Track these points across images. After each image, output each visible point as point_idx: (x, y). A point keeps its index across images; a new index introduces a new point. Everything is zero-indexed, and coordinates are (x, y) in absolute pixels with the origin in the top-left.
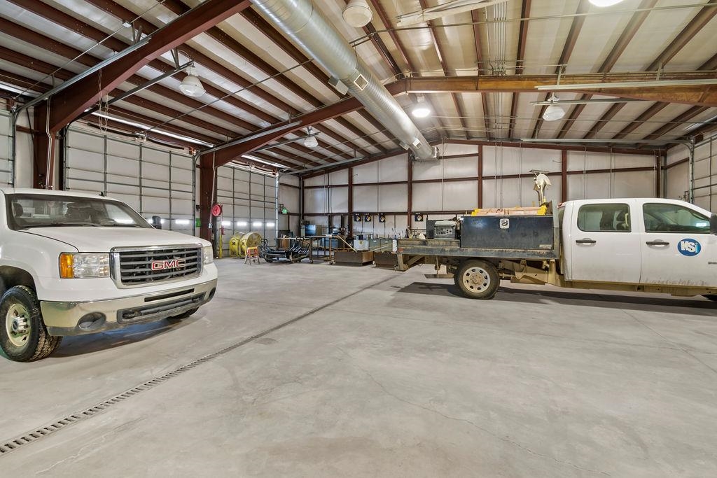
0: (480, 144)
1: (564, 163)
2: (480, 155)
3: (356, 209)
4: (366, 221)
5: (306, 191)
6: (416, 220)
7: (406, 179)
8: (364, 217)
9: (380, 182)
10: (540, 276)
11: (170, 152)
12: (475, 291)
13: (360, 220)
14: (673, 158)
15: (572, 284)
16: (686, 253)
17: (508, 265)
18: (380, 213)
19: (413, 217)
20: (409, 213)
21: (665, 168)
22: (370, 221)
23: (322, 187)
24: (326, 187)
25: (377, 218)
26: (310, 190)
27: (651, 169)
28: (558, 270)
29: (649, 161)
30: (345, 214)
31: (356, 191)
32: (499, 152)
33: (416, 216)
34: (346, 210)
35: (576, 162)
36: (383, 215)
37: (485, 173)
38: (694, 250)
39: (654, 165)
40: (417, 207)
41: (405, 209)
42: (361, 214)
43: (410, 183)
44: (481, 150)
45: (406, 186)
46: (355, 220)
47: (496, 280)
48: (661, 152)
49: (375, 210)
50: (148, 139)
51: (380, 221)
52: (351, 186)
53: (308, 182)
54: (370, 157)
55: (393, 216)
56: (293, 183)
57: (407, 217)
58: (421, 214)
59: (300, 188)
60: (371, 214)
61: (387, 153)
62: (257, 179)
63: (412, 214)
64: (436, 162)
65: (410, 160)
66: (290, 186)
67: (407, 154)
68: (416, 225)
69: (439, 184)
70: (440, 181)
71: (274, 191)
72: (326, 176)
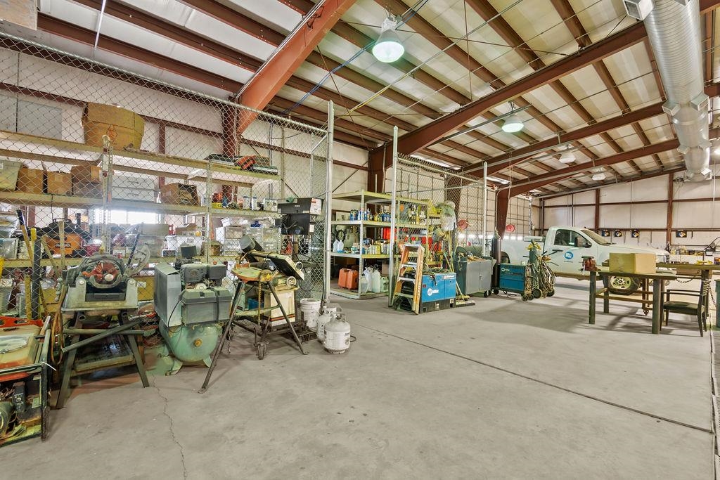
3: (604, 225)
4: (616, 236)
5: (546, 209)
6: (678, 236)
7: (665, 198)
8: (613, 233)
9: (633, 201)
13: (608, 236)
16: (568, 258)
18: (633, 229)
19: (674, 234)
20: (669, 230)
22: (621, 236)
23: (566, 206)
24: (570, 206)
25: (629, 234)
26: (551, 209)
31: (603, 210)
33: (678, 233)
34: (591, 226)
36: (635, 232)
38: (570, 257)
40: (678, 223)
41: (664, 226)
42: (609, 230)
43: (670, 202)
45: (665, 205)
49: (627, 227)
51: (633, 237)
52: (598, 205)
53: (548, 203)
54: (622, 179)
55: (649, 233)
56: (537, 203)
57: (665, 233)
58: (685, 231)
59: (540, 207)
60: (621, 230)
61: (643, 175)
62: (521, 203)
63: (673, 230)
64: (705, 182)
65: (672, 181)
66: (536, 206)
67: (668, 175)
68: (675, 240)
69: (709, 203)
70: (711, 199)
71: (528, 212)
72: (570, 196)
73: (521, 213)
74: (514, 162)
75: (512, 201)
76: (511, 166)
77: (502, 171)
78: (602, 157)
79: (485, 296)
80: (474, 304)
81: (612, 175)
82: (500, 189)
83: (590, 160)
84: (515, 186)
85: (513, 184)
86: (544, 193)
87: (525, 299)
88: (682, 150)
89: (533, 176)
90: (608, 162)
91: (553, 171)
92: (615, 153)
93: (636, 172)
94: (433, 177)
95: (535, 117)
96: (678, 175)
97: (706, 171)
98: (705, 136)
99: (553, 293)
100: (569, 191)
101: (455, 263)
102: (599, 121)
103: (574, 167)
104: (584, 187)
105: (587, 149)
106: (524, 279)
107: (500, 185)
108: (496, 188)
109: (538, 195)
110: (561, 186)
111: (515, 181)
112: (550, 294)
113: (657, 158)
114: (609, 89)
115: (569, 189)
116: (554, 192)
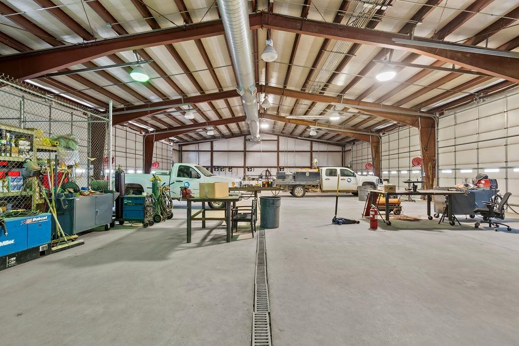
0: (278, 136)
1: (311, 147)
2: (278, 141)
3: (215, 164)
5: (183, 153)
6: (248, 171)
7: (243, 149)
8: (220, 168)
10: (316, 190)
11: (136, 134)
12: (299, 195)
13: (218, 170)
14: (347, 148)
15: (324, 192)
17: (307, 187)
18: (229, 167)
19: (247, 169)
20: (244, 167)
21: (345, 152)
23: (195, 151)
24: (197, 151)
25: (227, 169)
26: (186, 152)
27: (340, 152)
28: (320, 188)
29: (339, 149)
30: (209, 167)
31: (215, 154)
32: (286, 140)
33: (248, 169)
34: (210, 165)
35: (316, 147)
36: (230, 168)
37: (281, 149)
39: (341, 150)
40: (248, 164)
41: (243, 165)
42: (218, 167)
43: (245, 152)
44: (278, 138)
45: (243, 153)
46: (215, 170)
47: (305, 192)
48: (343, 146)
49: (226, 165)
50: (129, 127)
51: (229, 171)
52: (212, 151)
53: (184, 148)
54: (224, 137)
55: (236, 169)
56: (177, 148)
57: (243, 169)
58: (251, 168)
59: (179, 151)
60: (224, 167)
61: (233, 135)
62: (165, 147)
63: (246, 167)
64: (258, 142)
65: (245, 140)
66: (176, 150)
67: (244, 137)
68: (248, 173)
69: (260, 153)
70: (260, 151)
71: (171, 153)
72: (197, 145)
73: (165, 153)
74: (152, 112)
75: (157, 144)
76: (149, 115)
77: (144, 118)
78: (212, 120)
79: (106, 229)
80: (83, 243)
81: (218, 133)
82: (147, 135)
83: (205, 121)
84: (157, 133)
85: (156, 131)
86: (181, 141)
87: (145, 226)
88: (248, 121)
89: (171, 127)
90: (215, 124)
91: (183, 125)
92: (218, 119)
93: (229, 134)
94: (72, 114)
95: (162, 76)
96: (248, 137)
97: (258, 136)
98: (256, 115)
99: (172, 215)
100: (195, 141)
101: (58, 201)
102: (207, 93)
103: (196, 123)
104: (204, 139)
105: (202, 113)
106: (145, 208)
107: (146, 131)
108: (144, 133)
109: (177, 142)
110: (191, 137)
111: (158, 129)
112: (170, 217)
113: (238, 125)
114: (209, 69)
115: (196, 140)
116: (187, 141)
